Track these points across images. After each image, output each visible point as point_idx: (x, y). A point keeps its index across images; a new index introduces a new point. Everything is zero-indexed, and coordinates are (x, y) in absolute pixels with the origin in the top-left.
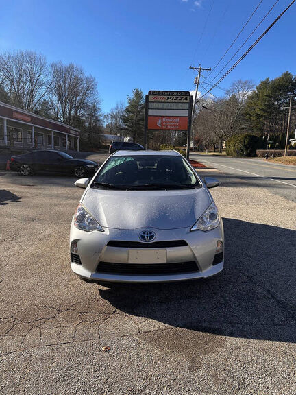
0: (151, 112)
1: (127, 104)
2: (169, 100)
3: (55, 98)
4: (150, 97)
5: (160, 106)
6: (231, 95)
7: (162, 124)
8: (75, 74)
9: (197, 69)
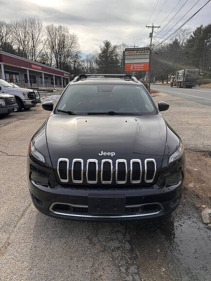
0: (126, 62)
1: (100, 52)
2: (137, 54)
3: (49, 51)
4: (126, 52)
5: (132, 57)
6: (174, 39)
7: (133, 68)
8: (63, 32)
9: (151, 27)
